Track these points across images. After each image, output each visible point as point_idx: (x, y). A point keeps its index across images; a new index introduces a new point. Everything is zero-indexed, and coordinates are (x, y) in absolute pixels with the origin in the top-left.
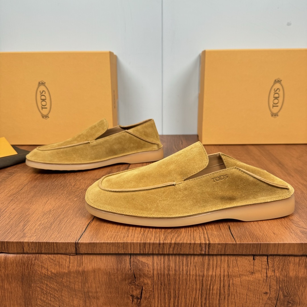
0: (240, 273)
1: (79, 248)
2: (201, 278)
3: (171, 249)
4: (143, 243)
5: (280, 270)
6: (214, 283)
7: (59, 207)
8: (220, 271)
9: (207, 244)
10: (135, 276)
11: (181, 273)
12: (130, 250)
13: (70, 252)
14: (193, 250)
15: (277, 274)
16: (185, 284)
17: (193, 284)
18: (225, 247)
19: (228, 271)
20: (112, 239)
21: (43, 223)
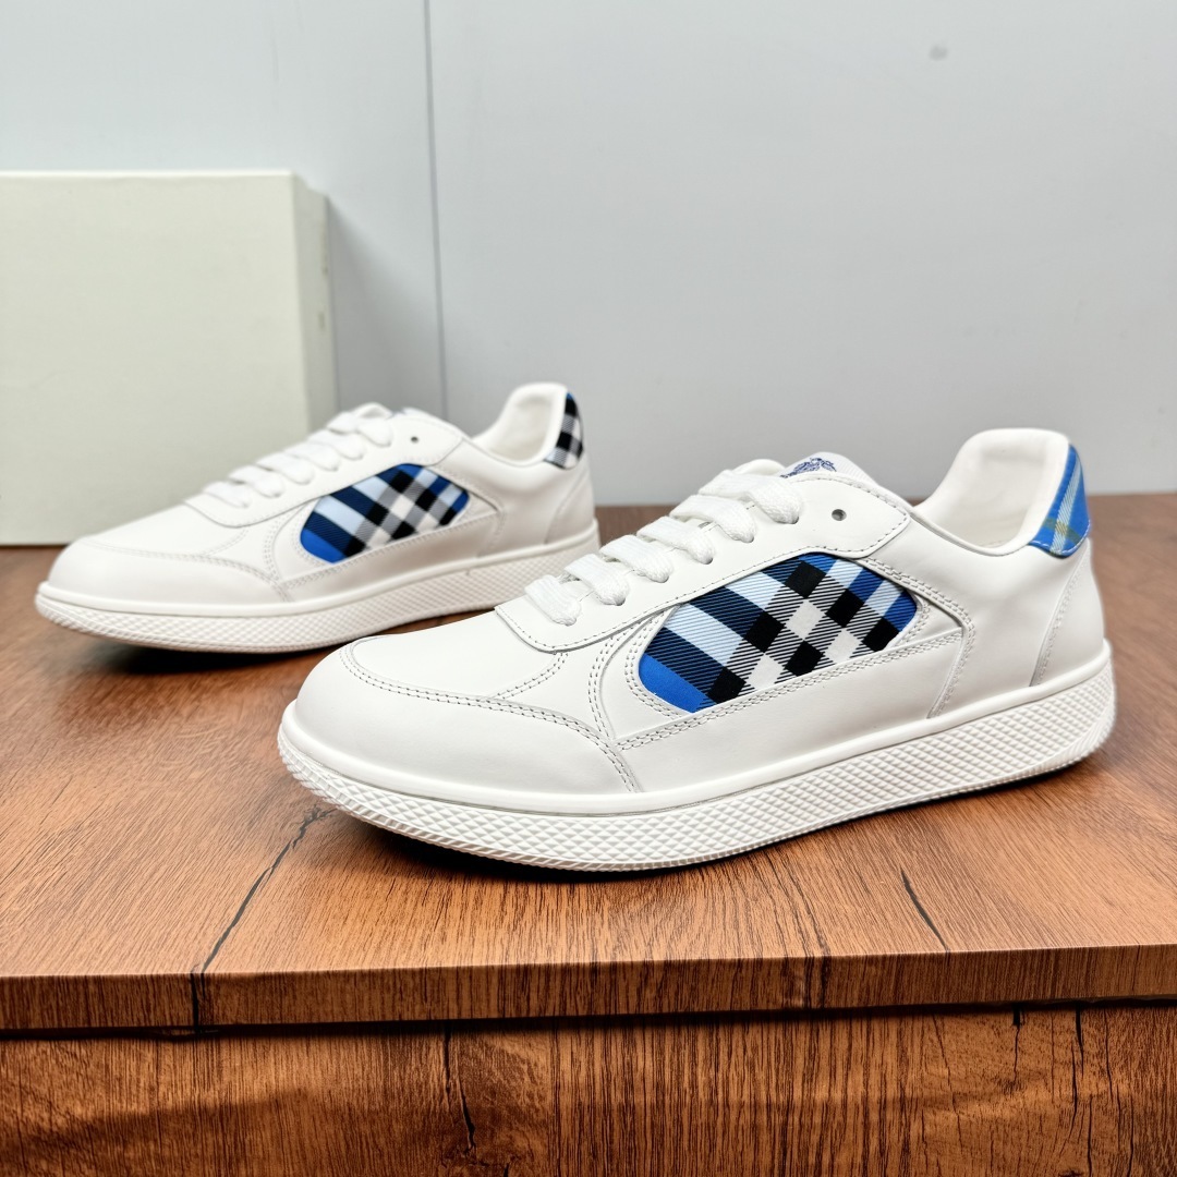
0: (957, 1087)
1: (210, 1001)
2: (778, 1119)
3: (649, 994)
4: (518, 968)
5: (1135, 1065)
6: (838, 1140)
7: (117, 812)
8: (866, 1085)
9: (816, 964)
10: (473, 1120)
11: (688, 1098)
12: (453, 1006)
13: (169, 1023)
14: (753, 992)
15: (1121, 1088)
16: (703, 1147)
17: (740, 1149)
18: (899, 973)
19: (899, 1081)
20: (369, 957)
21: (39, 884)
